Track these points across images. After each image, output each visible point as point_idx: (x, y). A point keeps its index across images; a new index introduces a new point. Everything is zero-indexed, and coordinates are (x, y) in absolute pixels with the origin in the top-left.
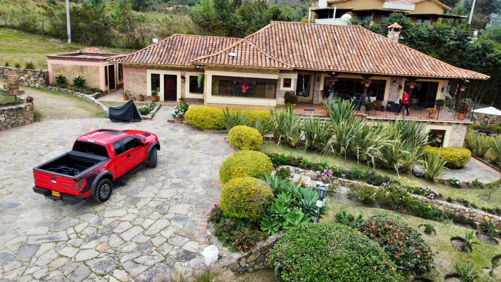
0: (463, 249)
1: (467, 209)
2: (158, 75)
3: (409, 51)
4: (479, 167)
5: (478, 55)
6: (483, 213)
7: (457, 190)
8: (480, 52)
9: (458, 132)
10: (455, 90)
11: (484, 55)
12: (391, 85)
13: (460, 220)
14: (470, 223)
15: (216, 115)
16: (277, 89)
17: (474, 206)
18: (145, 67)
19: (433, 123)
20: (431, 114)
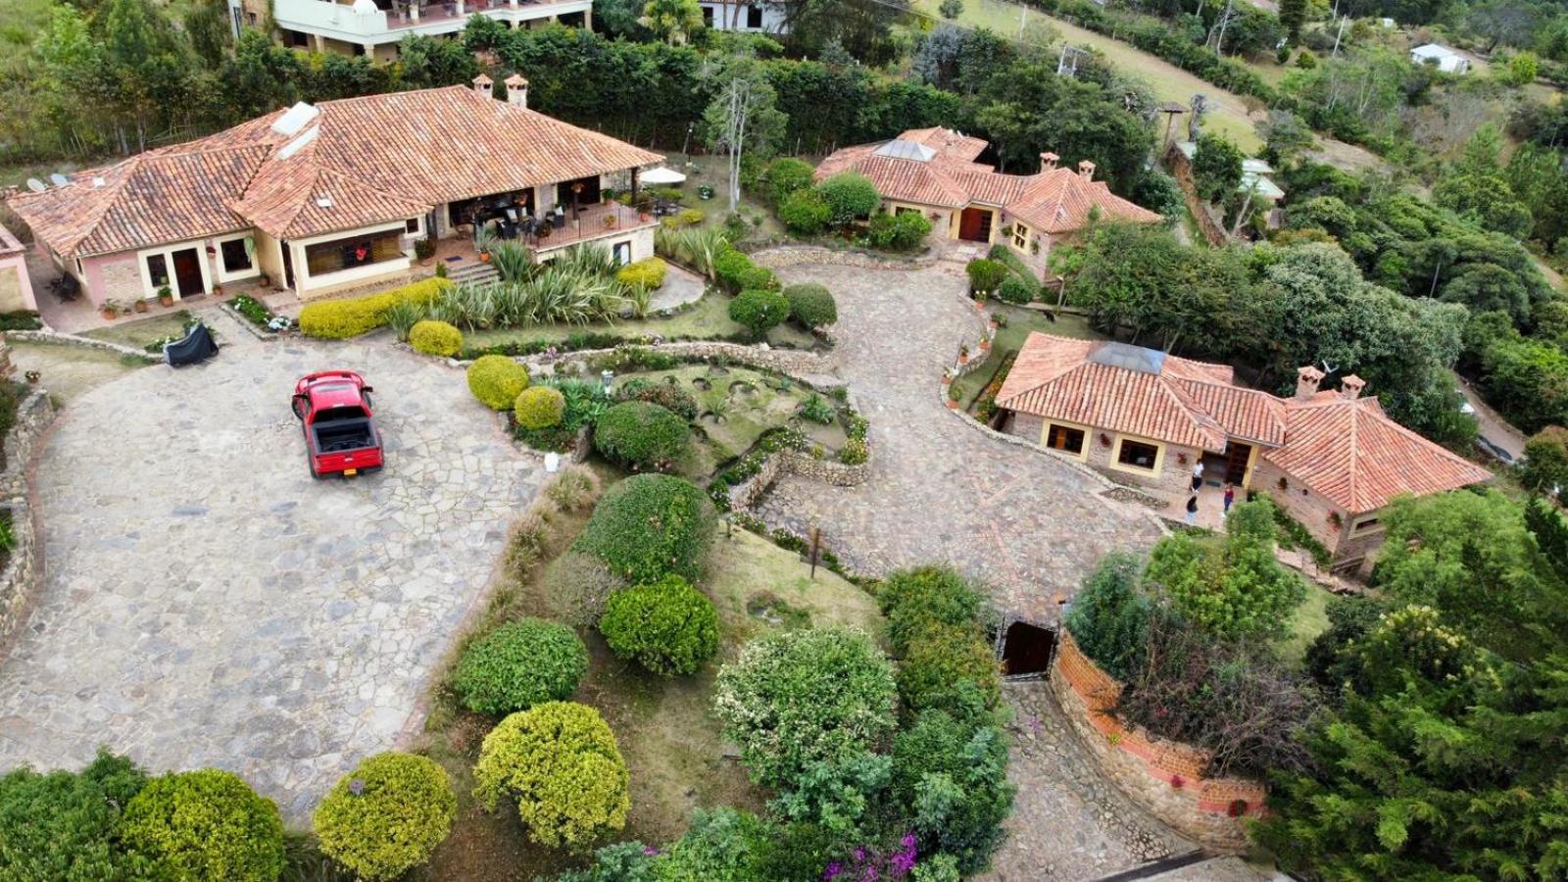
0: (705, 388)
1: (691, 345)
2: (161, 257)
4: (676, 277)
6: (706, 344)
7: (671, 322)
9: (645, 239)
13: (693, 360)
14: (700, 361)
15: (360, 313)
16: (402, 242)
17: (696, 339)
18: (131, 252)
19: (615, 236)
20: (611, 224)
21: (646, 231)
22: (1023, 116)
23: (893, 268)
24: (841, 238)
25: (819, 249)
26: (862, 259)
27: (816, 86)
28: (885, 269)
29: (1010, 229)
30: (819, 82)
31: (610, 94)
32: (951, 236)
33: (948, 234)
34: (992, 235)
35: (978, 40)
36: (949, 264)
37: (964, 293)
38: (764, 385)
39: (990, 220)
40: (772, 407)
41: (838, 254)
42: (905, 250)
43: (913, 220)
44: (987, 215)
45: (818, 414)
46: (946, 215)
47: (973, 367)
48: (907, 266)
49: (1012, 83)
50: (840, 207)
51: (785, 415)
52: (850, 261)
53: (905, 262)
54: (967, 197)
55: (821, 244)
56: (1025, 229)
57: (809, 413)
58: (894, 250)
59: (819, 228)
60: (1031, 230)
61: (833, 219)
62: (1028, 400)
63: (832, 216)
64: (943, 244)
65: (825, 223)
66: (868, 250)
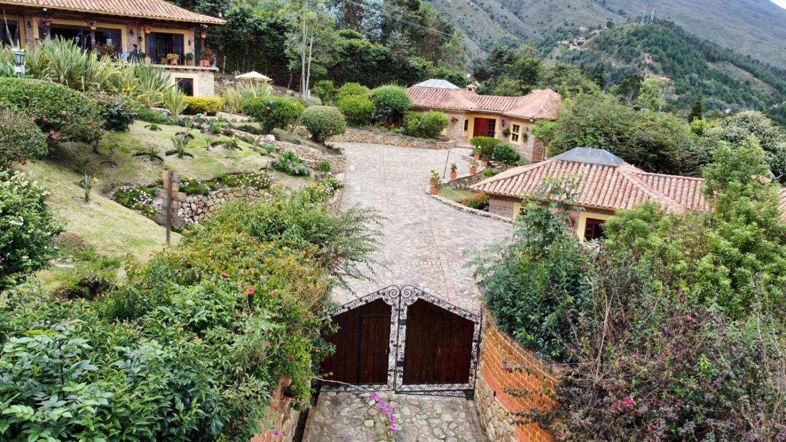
5: (237, 20)
8: (239, 17)
9: (205, 81)
10: (223, 62)
11: (244, 21)
12: (128, 35)
19: (177, 70)
20: (172, 59)
21: (207, 74)
22: (523, 87)
23: (419, 146)
24: (383, 128)
25: (365, 132)
26: (396, 139)
27: (384, 57)
28: (412, 146)
29: (508, 130)
30: (386, 55)
32: (467, 137)
33: (464, 134)
34: (496, 137)
35: (496, 50)
36: (463, 149)
37: (467, 155)
38: (252, 150)
39: (494, 125)
40: (248, 159)
41: (379, 136)
42: (430, 137)
43: (434, 114)
44: (492, 123)
45: (290, 166)
46: (462, 119)
47: (463, 185)
48: (430, 145)
49: (517, 70)
50: (381, 103)
51: (257, 165)
52: (388, 142)
53: (428, 143)
54: (477, 107)
55: (367, 129)
56: (518, 127)
57: (281, 165)
58: (421, 136)
59: (366, 118)
60: (522, 126)
61: (377, 113)
62: (499, 185)
63: (375, 111)
64: (460, 140)
65: (370, 113)
66: (401, 135)
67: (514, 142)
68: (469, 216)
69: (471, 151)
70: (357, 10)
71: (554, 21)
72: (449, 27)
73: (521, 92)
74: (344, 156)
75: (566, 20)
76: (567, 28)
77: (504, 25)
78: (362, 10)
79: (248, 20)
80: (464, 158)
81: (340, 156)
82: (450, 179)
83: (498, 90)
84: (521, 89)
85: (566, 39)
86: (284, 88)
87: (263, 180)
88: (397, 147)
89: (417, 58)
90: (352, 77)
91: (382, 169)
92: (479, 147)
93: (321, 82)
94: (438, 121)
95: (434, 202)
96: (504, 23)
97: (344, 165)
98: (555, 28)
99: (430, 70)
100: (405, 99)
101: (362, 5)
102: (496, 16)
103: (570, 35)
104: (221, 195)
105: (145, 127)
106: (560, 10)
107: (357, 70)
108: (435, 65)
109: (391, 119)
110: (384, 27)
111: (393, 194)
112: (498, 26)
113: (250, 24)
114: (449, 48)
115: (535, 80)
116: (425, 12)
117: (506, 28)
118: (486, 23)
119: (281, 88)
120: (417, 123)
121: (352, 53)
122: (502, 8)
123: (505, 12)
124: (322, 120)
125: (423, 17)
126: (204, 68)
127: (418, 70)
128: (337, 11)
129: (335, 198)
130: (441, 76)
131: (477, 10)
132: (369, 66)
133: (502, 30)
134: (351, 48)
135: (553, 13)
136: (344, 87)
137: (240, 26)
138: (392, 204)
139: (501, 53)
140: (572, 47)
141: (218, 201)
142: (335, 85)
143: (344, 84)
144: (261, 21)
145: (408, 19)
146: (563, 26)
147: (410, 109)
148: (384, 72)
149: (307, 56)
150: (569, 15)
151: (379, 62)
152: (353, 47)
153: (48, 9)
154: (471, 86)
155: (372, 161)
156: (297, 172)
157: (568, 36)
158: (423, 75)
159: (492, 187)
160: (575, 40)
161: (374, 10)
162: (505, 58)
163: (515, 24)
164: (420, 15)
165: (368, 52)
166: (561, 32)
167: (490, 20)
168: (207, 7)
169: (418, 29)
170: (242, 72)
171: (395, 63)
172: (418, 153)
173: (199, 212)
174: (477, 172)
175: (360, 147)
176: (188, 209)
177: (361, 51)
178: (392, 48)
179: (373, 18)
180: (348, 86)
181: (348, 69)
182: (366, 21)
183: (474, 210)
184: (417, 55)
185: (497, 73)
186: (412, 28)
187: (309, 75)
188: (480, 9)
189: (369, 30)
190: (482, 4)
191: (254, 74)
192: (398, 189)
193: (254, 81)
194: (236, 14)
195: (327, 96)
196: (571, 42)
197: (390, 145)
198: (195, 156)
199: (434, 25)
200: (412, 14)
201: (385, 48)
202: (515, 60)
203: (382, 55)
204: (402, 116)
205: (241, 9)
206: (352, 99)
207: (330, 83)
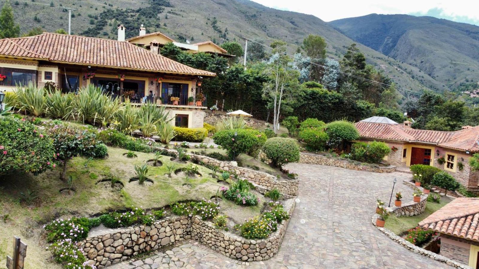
0: (155, 165)
3: (162, 59)
5: (233, 76)
8: (234, 74)
9: (198, 116)
10: (222, 104)
11: (237, 76)
12: (149, 84)
16: (39, 81)
19: (177, 108)
20: (174, 101)
21: (198, 111)
22: (451, 123)
23: (364, 170)
24: (334, 153)
25: (320, 156)
26: (345, 163)
27: (337, 100)
28: (359, 169)
29: (443, 159)
30: (339, 99)
31: (227, 84)
32: (405, 163)
33: (403, 160)
34: (432, 164)
35: (426, 95)
36: (402, 173)
37: (407, 181)
38: (211, 176)
39: (430, 154)
40: (203, 186)
41: (331, 160)
42: (374, 162)
43: (377, 144)
44: (428, 152)
45: (239, 196)
46: (401, 148)
47: (407, 213)
48: (373, 169)
49: (445, 110)
50: (333, 135)
51: (210, 193)
52: (338, 164)
53: (372, 167)
54: (414, 139)
55: (322, 154)
56: (453, 157)
57: (230, 194)
58: (366, 161)
59: (321, 145)
60: (457, 157)
61: (330, 142)
62: (452, 225)
63: (329, 140)
64: (399, 165)
65: (325, 142)
66: (349, 160)
67: (449, 169)
68: (420, 259)
69: (411, 176)
70: (320, 70)
71: (458, 79)
72: (387, 80)
73: (449, 127)
74: (296, 180)
75: (467, 78)
76: (468, 83)
77: (422, 82)
78: (324, 70)
79: (240, 75)
80: (405, 183)
81: (293, 181)
82: (395, 207)
83: (429, 125)
84: (449, 125)
85: (468, 90)
86: (263, 122)
87: (209, 210)
88: (345, 170)
89: (362, 101)
90: (313, 114)
91: (331, 193)
92: (420, 175)
93: (290, 118)
94: (381, 150)
95: (380, 236)
96: (421, 81)
97: (297, 188)
98: (459, 83)
99: (373, 110)
100: (353, 131)
101: (324, 67)
102: (416, 77)
103: (470, 87)
104: (166, 224)
105: (124, 154)
106: (462, 72)
107: (317, 110)
108: (377, 106)
109: (341, 147)
110: (339, 80)
111: (339, 223)
112: (417, 83)
113: (241, 78)
114: (388, 94)
115: (461, 118)
116: (369, 70)
117: (423, 83)
118: (408, 81)
119: (261, 121)
120: (363, 151)
121: (313, 98)
122: (420, 71)
123: (422, 74)
124: (279, 149)
125: (368, 73)
126: (197, 107)
127: (363, 110)
128: (306, 70)
129: (277, 234)
130: (381, 114)
131: (402, 73)
132: (326, 106)
133: (420, 85)
134: (313, 93)
135: (457, 74)
136: (306, 122)
137: (235, 79)
138: (338, 238)
139: (430, 97)
140: (472, 96)
141: (163, 229)
142: (299, 120)
143: (305, 119)
144: (249, 76)
145: (356, 75)
146: (465, 82)
147: (357, 139)
148: (338, 111)
149: (278, 99)
150: (469, 75)
151: (334, 104)
152: (315, 93)
153: (92, 67)
154: (407, 122)
155: (323, 183)
156: (244, 202)
157: (469, 88)
158: (367, 113)
159: (445, 227)
160: (475, 91)
161: (332, 70)
162: (433, 101)
163: (430, 81)
164: (365, 72)
165: (325, 97)
166: (464, 86)
167: (411, 79)
168: (213, 67)
169: (364, 82)
170: (234, 110)
171: (346, 104)
172: (363, 177)
173: (139, 242)
174: (421, 200)
175: (315, 169)
176: (128, 239)
177: (320, 96)
178: (344, 94)
179: (331, 75)
180: (309, 121)
181: (310, 108)
182: (327, 77)
183: (426, 252)
184: (362, 99)
185: (426, 113)
186: (360, 81)
187: (279, 112)
188: (405, 72)
189: (329, 83)
190: (406, 69)
191: (240, 112)
192: (345, 217)
193: (238, 116)
194: (232, 72)
195: (293, 128)
196: (471, 92)
197: (339, 168)
198: (155, 183)
199: (375, 79)
200: (360, 71)
201: (338, 94)
202: (441, 102)
203: (336, 99)
204: (350, 144)
205: (236, 68)
206: (311, 131)
207: (295, 118)
